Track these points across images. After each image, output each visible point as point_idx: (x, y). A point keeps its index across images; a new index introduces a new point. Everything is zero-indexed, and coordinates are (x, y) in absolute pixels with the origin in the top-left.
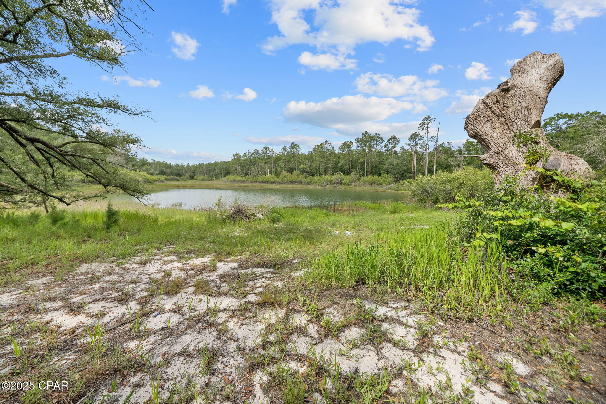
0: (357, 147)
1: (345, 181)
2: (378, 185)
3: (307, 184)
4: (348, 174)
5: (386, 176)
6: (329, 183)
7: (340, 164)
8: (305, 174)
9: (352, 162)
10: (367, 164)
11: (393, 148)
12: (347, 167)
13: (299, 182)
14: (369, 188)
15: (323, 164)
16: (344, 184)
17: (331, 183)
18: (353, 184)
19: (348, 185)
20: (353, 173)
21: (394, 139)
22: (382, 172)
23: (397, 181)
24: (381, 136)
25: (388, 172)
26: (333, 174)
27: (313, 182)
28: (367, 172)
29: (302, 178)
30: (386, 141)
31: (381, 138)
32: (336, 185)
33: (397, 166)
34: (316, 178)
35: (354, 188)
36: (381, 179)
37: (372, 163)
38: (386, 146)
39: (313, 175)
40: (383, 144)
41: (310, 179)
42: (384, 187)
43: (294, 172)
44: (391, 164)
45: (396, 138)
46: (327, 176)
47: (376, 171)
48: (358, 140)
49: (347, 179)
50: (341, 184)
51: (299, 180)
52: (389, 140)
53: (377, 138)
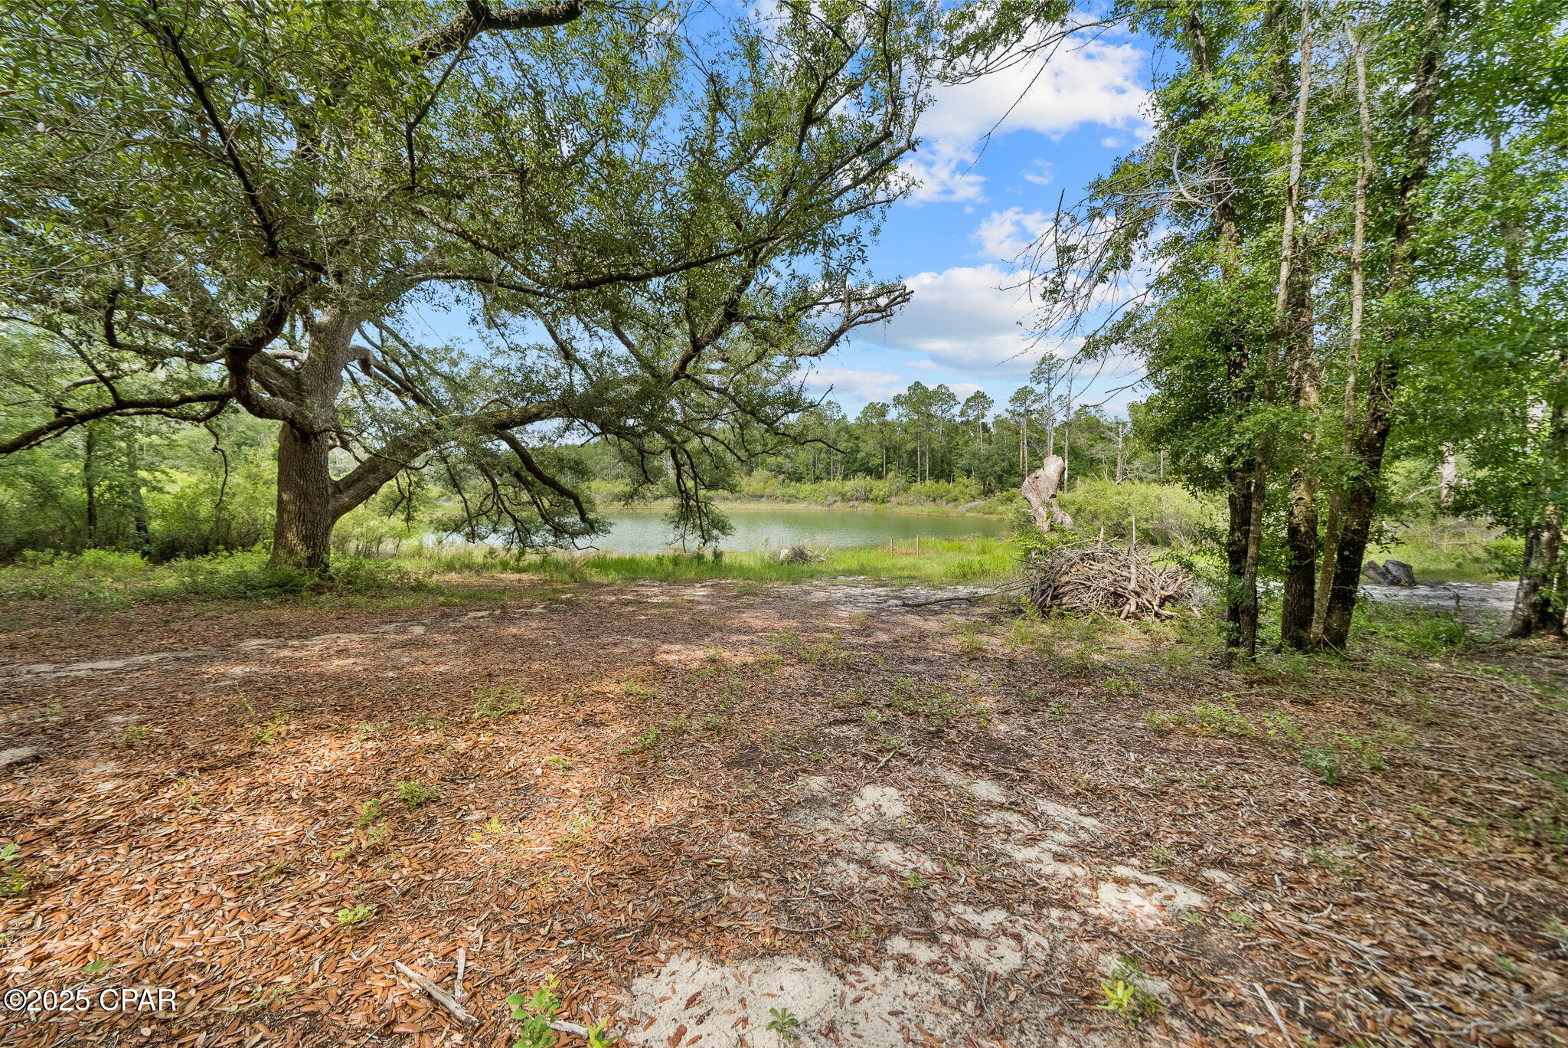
0: (900, 416)
1: (875, 492)
2: (948, 502)
3: (789, 502)
4: (880, 477)
5: (966, 481)
6: (839, 498)
7: (860, 455)
8: (782, 477)
9: (888, 449)
10: (923, 454)
11: (977, 418)
12: (879, 461)
13: (769, 497)
14: (928, 509)
15: (823, 455)
16: (875, 500)
17: (844, 498)
18: (893, 499)
19: (883, 502)
20: (891, 475)
21: (979, 399)
22: (957, 472)
23: (988, 492)
24: (951, 390)
25: (969, 473)
26: (846, 477)
27: (801, 495)
28: (923, 472)
29: (775, 486)
30: (963, 402)
31: (952, 397)
32: (856, 503)
33: (987, 459)
34: (807, 488)
35: (897, 510)
36: (954, 488)
37: (932, 450)
38: (962, 414)
39: (799, 480)
40: (956, 410)
41: (793, 488)
42: (962, 508)
43: (755, 473)
44: (974, 455)
45: (983, 396)
46: (833, 483)
47: (942, 471)
48: (898, 400)
49: (880, 487)
50: (866, 499)
51: (768, 491)
52: (968, 400)
53: (944, 396)
